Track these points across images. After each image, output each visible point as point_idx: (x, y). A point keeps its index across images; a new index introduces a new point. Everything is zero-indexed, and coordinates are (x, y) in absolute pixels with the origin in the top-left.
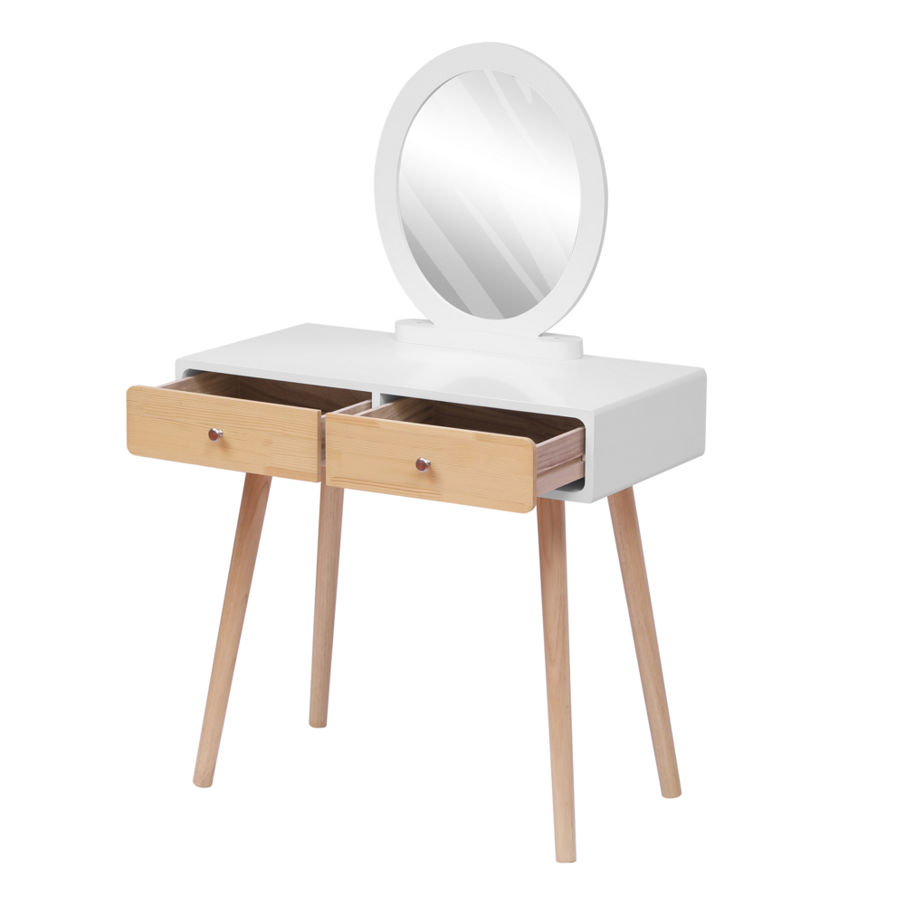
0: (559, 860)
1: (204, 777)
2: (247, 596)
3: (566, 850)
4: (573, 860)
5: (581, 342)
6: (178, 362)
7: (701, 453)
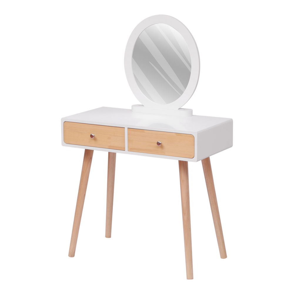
0: (188, 279)
1: (72, 254)
2: (85, 195)
3: (190, 275)
4: (192, 278)
5: (192, 111)
6: (62, 119)
7: (231, 146)
